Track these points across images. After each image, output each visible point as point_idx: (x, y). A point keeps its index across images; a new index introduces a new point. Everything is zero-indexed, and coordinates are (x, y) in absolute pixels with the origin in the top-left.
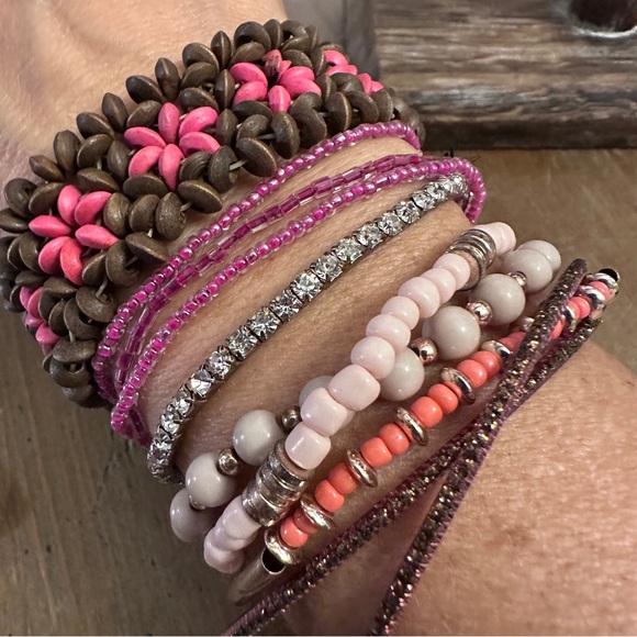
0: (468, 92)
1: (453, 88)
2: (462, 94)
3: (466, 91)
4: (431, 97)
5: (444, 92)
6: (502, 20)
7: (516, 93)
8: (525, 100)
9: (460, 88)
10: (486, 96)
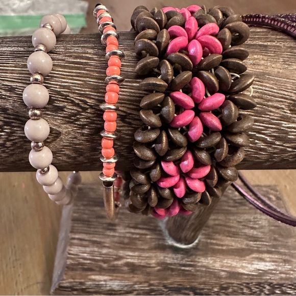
0: (109, 283)
1: (101, 281)
2: (106, 284)
3: (108, 283)
4: (90, 285)
5: (97, 283)
6: (133, 231)
7: (133, 285)
8: (137, 288)
9: (105, 281)
10: (118, 285)
